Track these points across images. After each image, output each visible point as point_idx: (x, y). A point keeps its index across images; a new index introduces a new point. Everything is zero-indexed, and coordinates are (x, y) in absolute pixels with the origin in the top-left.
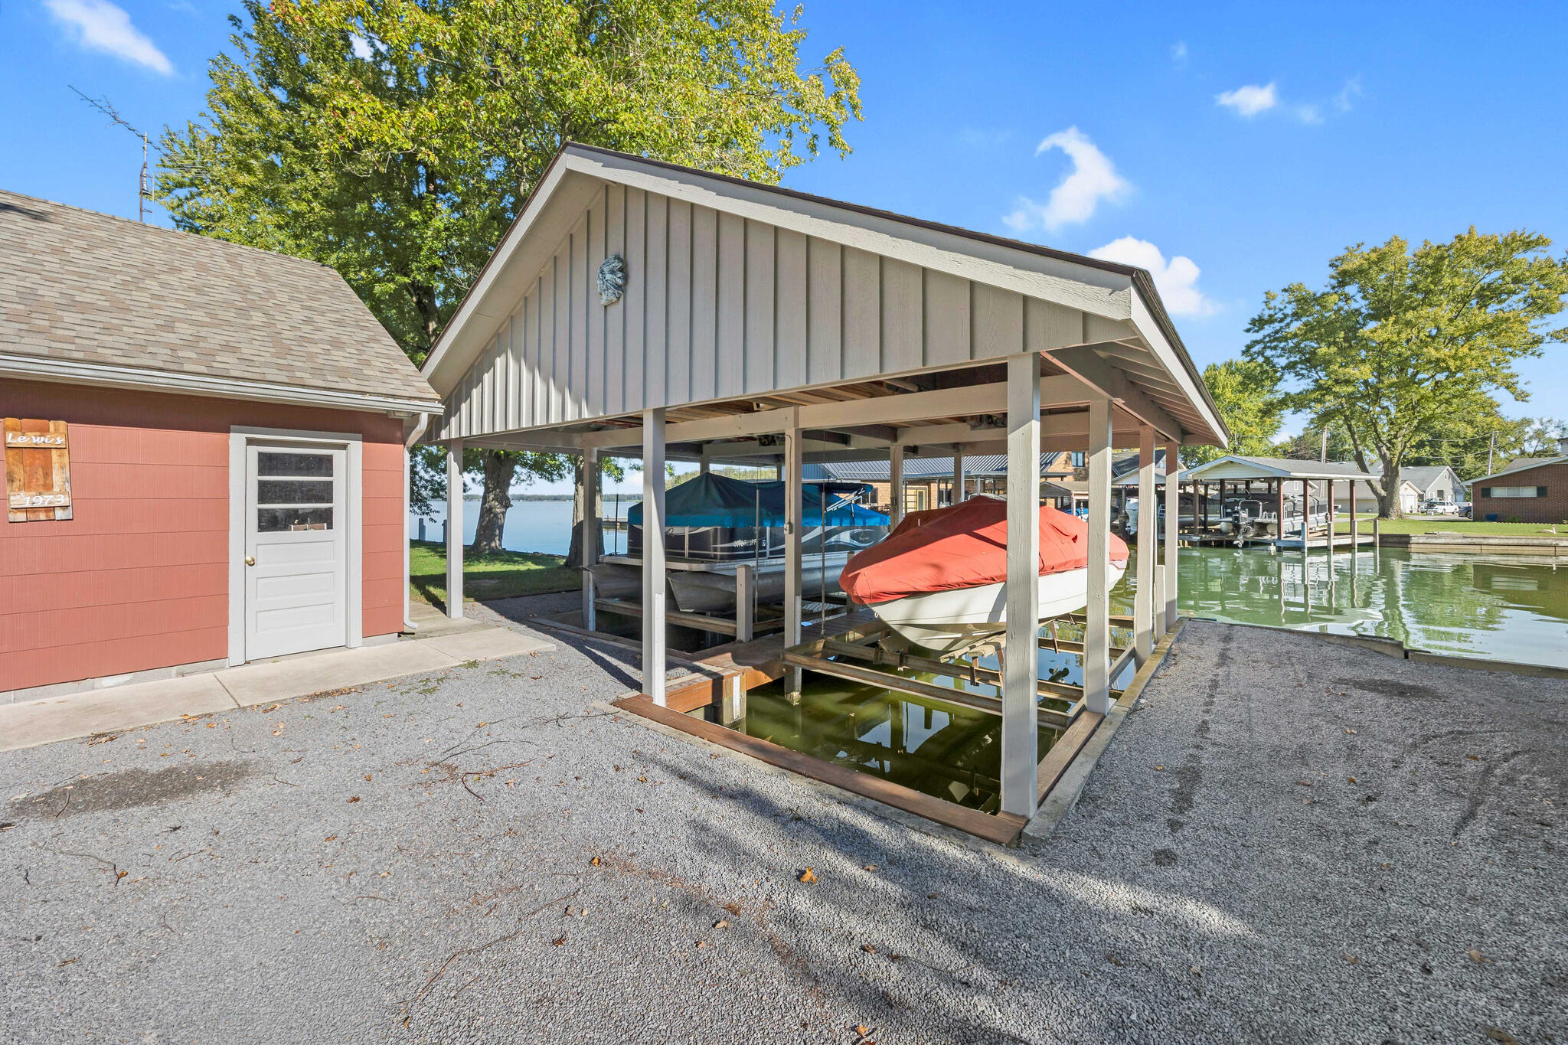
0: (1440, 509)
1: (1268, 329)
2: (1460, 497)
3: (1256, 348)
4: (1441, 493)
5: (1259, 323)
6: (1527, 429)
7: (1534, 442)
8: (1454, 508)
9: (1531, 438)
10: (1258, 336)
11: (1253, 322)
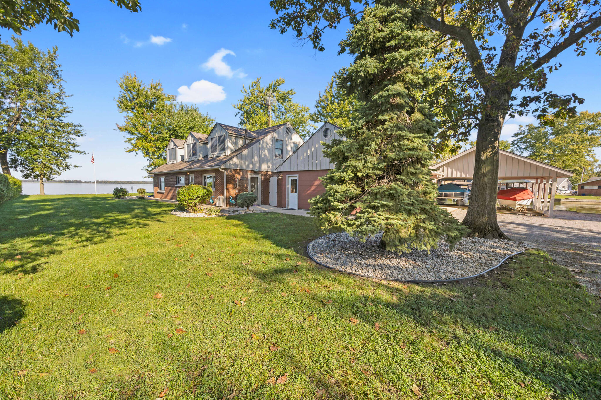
0: (564, 192)
1: (519, 137)
2: (570, 188)
3: (516, 142)
4: (564, 187)
5: (516, 135)
6: (596, 164)
7: (598, 169)
8: (569, 192)
9: (597, 167)
10: (516, 138)
11: (515, 134)
